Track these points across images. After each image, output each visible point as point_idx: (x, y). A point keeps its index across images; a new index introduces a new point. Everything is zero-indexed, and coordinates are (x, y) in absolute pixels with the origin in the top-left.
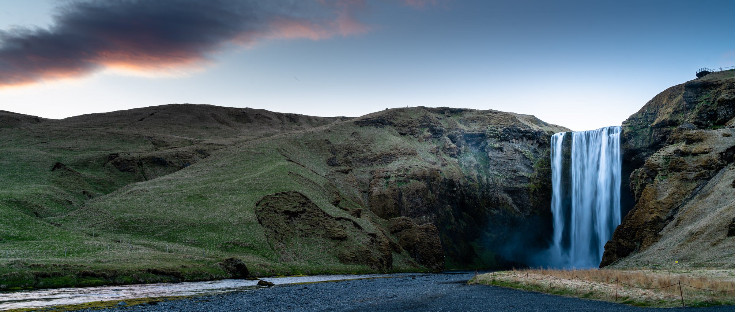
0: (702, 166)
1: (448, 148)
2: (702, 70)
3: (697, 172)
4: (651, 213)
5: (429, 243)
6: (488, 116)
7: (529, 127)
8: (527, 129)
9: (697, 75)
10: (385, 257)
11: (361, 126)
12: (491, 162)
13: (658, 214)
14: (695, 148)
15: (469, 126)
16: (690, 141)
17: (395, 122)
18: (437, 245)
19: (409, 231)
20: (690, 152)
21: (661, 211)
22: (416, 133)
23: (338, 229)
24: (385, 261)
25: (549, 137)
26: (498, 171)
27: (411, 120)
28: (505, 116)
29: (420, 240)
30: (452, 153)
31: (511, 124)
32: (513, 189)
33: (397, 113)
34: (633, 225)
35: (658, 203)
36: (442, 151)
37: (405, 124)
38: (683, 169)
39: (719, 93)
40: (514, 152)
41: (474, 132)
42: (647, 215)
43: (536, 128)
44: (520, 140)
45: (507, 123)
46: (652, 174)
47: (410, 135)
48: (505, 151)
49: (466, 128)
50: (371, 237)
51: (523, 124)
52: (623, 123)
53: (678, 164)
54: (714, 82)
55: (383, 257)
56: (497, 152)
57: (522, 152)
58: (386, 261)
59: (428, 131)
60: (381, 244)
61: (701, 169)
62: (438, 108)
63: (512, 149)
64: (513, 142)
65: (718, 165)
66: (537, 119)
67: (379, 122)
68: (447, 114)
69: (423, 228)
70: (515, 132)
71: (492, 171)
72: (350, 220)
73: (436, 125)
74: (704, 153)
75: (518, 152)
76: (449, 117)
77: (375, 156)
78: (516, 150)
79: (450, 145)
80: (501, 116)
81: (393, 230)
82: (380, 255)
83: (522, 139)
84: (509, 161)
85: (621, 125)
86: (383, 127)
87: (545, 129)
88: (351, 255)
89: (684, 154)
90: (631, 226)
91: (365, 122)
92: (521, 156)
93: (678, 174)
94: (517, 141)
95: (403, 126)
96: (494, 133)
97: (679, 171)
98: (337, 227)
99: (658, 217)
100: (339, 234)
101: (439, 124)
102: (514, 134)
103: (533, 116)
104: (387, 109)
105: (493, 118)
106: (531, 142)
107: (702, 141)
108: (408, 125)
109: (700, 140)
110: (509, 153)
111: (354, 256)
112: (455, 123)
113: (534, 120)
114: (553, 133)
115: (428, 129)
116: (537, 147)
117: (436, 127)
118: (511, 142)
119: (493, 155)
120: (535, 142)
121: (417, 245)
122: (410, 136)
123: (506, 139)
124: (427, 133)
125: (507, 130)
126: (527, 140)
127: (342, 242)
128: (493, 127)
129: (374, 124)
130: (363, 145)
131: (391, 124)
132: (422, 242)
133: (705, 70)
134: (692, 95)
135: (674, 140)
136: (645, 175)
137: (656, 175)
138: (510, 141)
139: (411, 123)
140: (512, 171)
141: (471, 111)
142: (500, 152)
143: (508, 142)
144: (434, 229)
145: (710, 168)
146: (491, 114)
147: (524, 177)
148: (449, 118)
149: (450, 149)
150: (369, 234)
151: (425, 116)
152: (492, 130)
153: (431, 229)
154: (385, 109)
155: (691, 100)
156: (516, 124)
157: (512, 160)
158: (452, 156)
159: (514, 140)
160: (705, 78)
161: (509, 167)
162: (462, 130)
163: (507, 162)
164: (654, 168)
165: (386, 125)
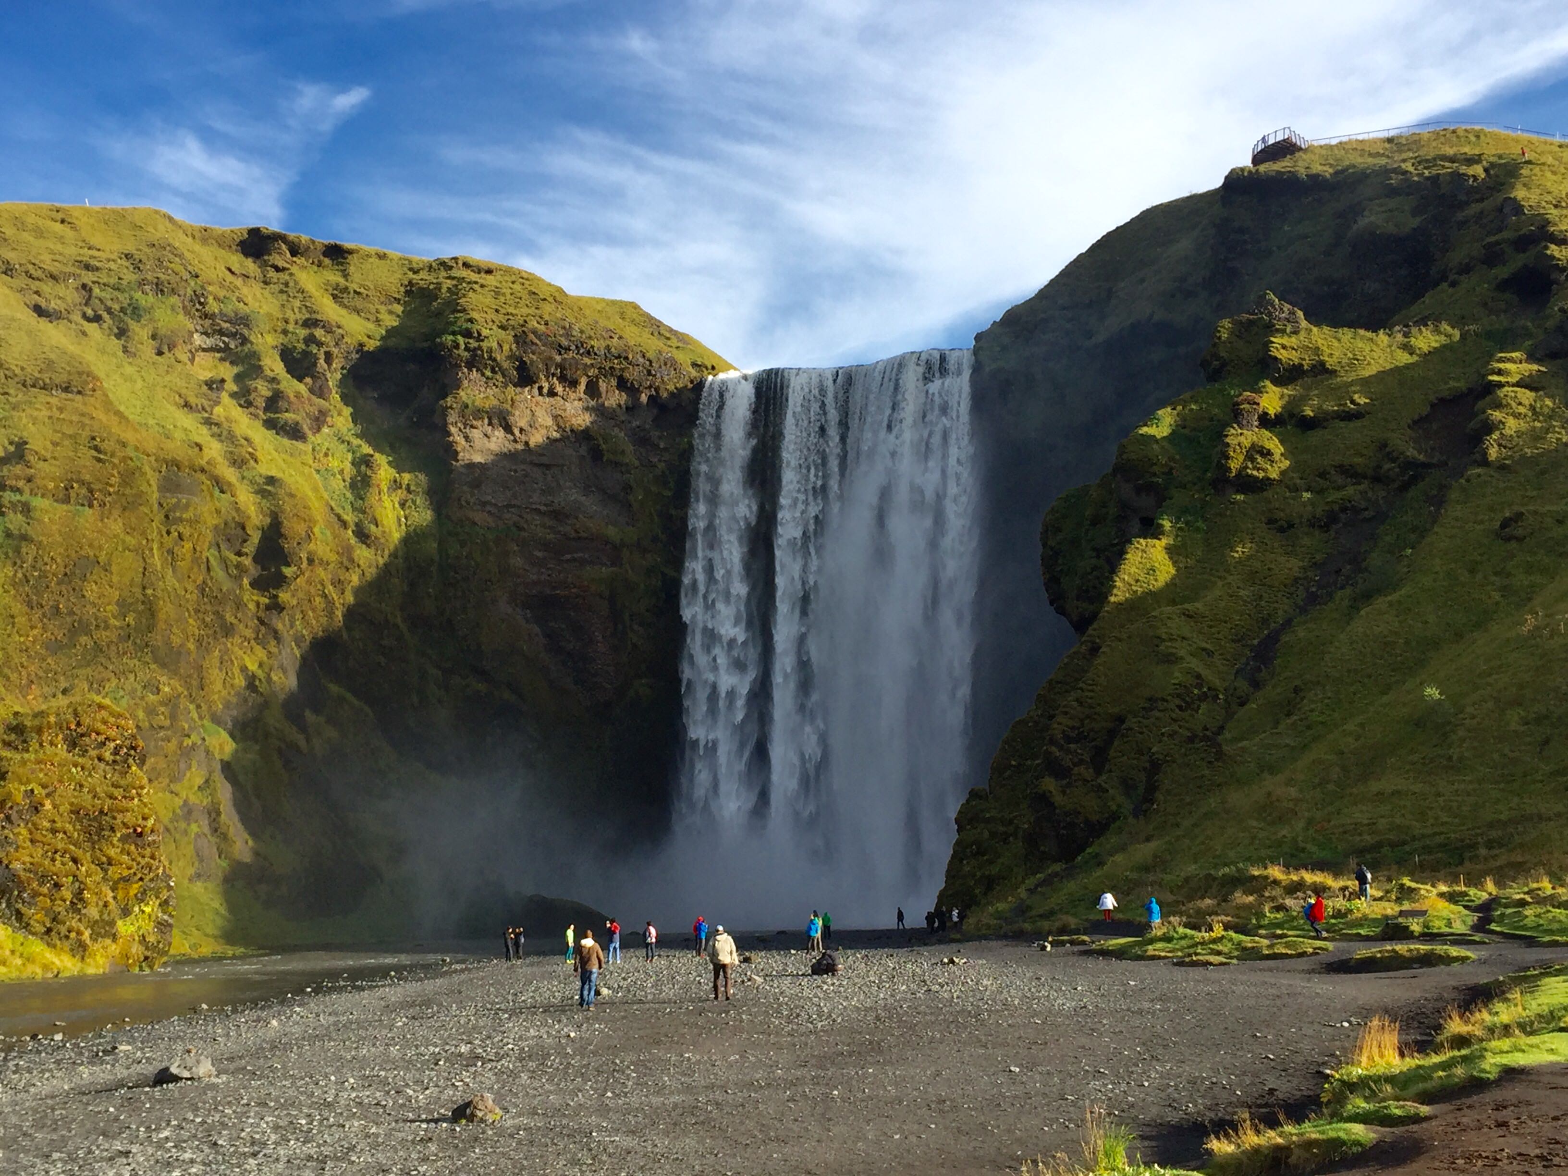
0: (1342, 469)
1: (267, 395)
5: (78, 812)
6: (453, 278)
7: (621, 339)
8: (613, 342)
9: (1256, 154)
12: (461, 469)
25: (697, 385)
26: (488, 508)
30: (285, 416)
31: (546, 318)
32: (548, 591)
36: (240, 404)
37: (63, 268)
38: (1269, 483)
40: (557, 436)
41: (391, 342)
44: (582, 388)
45: (529, 311)
47: (82, 322)
48: (521, 429)
49: (355, 324)
52: (979, 338)
56: (488, 430)
57: (591, 438)
61: (1339, 480)
63: (549, 422)
64: (553, 393)
66: (650, 317)
68: (275, 260)
70: (561, 349)
71: (462, 508)
74: (1348, 416)
75: (573, 437)
76: (286, 269)
78: (563, 427)
80: (505, 282)
83: (591, 385)
84: (537, 473)
85: (972, 344)
87: (681, 355)
92: (583, 450)
94: (570, 389)
95: (54, 277)
96: (475, 345)
102: (558, 358)
103: (636, 307)
105: (473, 289)
107: (1331, 371)
108: (74, 276)
109: (1325, 370)
110: (536, 437)
113: (639, 318)
114: (712, 370)
116: (649, 420)
118: (545, 391)
119: (467, 439)
122: (85, 323)
123: (528, 379)
125: (532, 337)
126: (612, 390)
133: (1286, 136)
136: (1113, 509)
137: (1159, 506)
138: (540, 387)
139: (92, 269)
140: (544, 514)
143: (536, 391)
146: (464, 273)
147: (593, 538)
149: (277, 402)
151: (165, 246)
152: (469, 334)
156: (571, 316)
157: (548, 467)
158: (285, 432)
159: (558, 385)
160: (1287, 165)
161: (536, 498)
162: (340, 327)
163: (526, 476)
164: (1153, 474)
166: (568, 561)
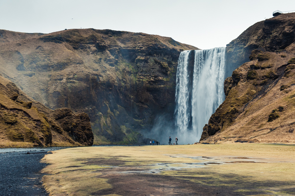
1: (108, 60)
2: (276, 12)
3: (262, 80)
4: (232, 106)
5: (82, 127)
6: (139, 37)
7: (166, 46)
8: (164, 47)
9: (274, 15)
10: (45, 136)
11: (44, 42)
12: (139, 69)
13: (235, 107)
14: (264, 64)
15: (125, 44)
16: (261, 59)
17: (71, 39)
18: (88, 128)
19: (69, 118)
20: (260, 67)
21: (238, 105)
22: (86, 48)
23: (10, 117)
24: (44, 139)
25: (179, 53)
26: (144, 76)
27: (82, 38)
28: (150, 37)
29: (76, 124)
30: (111, 63)
31: (153, 44)
32: (153, 89)
33: (73, 32)
34: (220, 115)
35: (237, 99)
36: (104, 61)
37: (78, 41)
38: (255, 78)
39: (284, 28)
40: (155, 63)
41: (128, 49)
42: (229, 107)
43: (171, 46)
44: (159, 55)
45: (150, 43)
46: (236, 81)
47: (81, 49)
48: (149, 63)
49: (122, 45)
50: (36, 123)
51: (162, 43)
52: (227, 45)
53: (252, 74)
54: (282, 20)
55: (44, 136)
56: (143, 63)
57: (161, 64)
58: (46, 139)
59: (94, 47)
60: (43, 127)
61: (265, 78)
62: (104, 30)
63: (154, 61)
64: (154, 56)
65: (275, 76)
66: (173, 40)
67: (58, 39)
68: (110, 35)
69: (79, 116)
70: (155, 49)
71: (139, 76)
72: (21, 110)
73: (101, 42)
74: (269, 67)
75: (158, 63)
76: (112, 36)
77: (53, 64)
78: (156, 62)
79: (110, 57)
80: (147, 37)
81: (57, 118)
82: (41, 134)
83: (161, 55)
85: (226, 46)
86: (61, 43)
87: (178, 48)
88: (18, 135)
89: (256, 68)
90: (219, 115)
91: (48, 38)
92: (159, 66)
93: (252, 81)
94: (157, 55)
96: (142, 49)
97: (253, 79)
98: (10, 116)
99: (235, 109)
100: (11, 120)
101: (103, 41)
102: (155, 51)
103: (171, 38)
104: (66, 29)
105: (142, 39)
106: (168, 56)
107: (268, 60)
108: (80, 42)
109: (267, 59)
110: (151, 64)
111: (20, 136)
112: (115, 41)
113: (171, 41)
114: (182, 50)
115: (94, 45)
117: (101, 44)
119: (140, 64)
120: (170, 56)
121: (73, 128)
123: (150, 54)
124: (93, 48)
125: (150, 47)
126: (164, 55)
127: (13, 126)
128: (141, 45)
129: (54, 41)
130: (45, 56)
131: (67, 41)
132: (78, 126)
133: (278, 12)
134: (268, 28)
135: (252, 58)
136: (232, 82)
137: (239, 81)
138: (152, 55)
139: (82, 41)
140: (153, 76)
141: (127, 33)
142: (146, 63)
144: (86, 117)
145: (271, 78)
146: (140, 36)
147: (161, 80)
148: (112, 38)
149: (110, 60)
150: (35, 120)
151: (93, 36)
152: (140, 47)
153: (84, 117)
154: (64, 30)
155: (268, 32)
156: (157, 43)
157: (154, 68)
158: (111, 65)
159: (155, 55)
160: (277, 18)
162: (120, 46)
163: (150, 70)
164: (238, 76)
165: (63, 41)
166: (157, 84)
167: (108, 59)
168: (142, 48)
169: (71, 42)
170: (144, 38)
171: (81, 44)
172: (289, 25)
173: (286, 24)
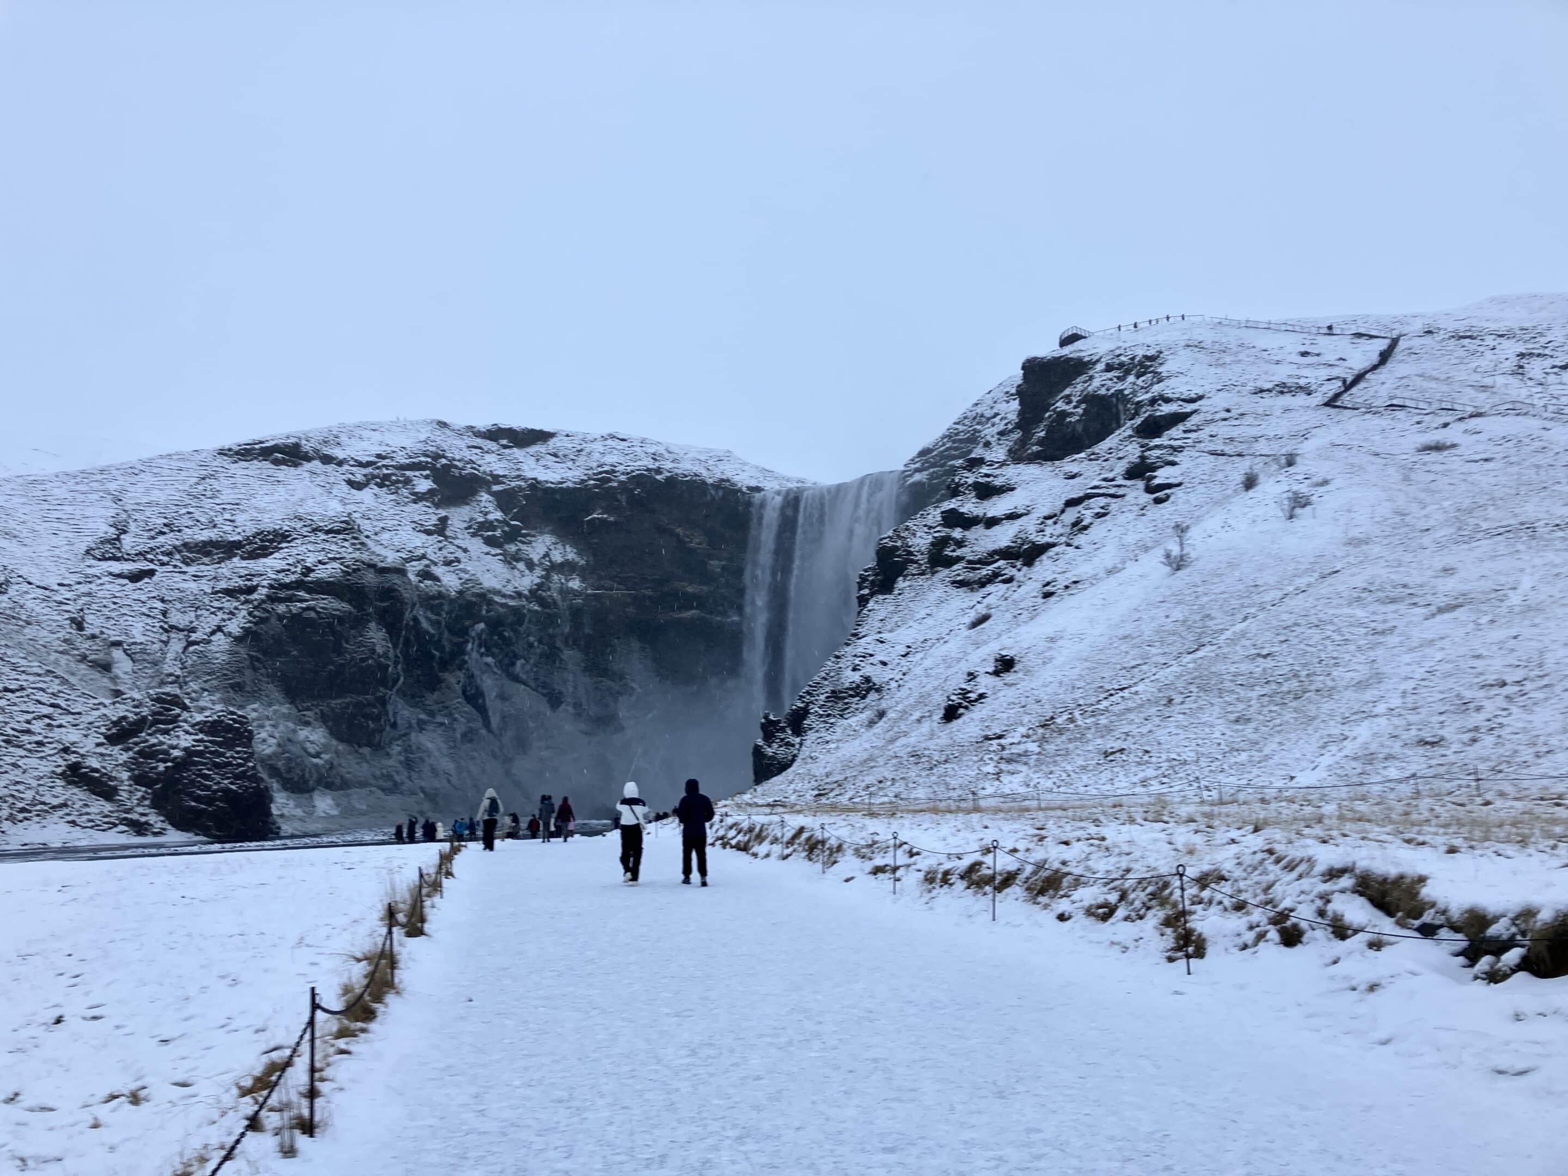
0: (1001, 551)
1: (482, 523)
2: (1071, 332)
4: (856, 668)
6: (604, 446)
7: (698, 475)
9: (1060, 342)
13: (868, 670)
14: (996, 506)
16: (987, 490)
17: (339, 453)
20: (984, 517)
22: (395, 483)
25: (750, 500)
28: (641, 447)
29: (190, 755)
30: (491, 534)
31: (650, 466)
33: (358, 432)
35: (880, 641)
37: (368, 458)
41: (564, 485)
42: (846, 673)
44: (674, 506)
45: (640, 463)
46: (891, 572)
47: (375, 487)
52: (907, 463)
53: (950, 546)
54: (1085, 357)
57: (678, 535)
59: (427, 477)
61: (998, 556)
64: (655, 510)
65: (1035, 546)
66: (736, 457)
67: (284, 453)
68: (504, 442)
70: (659, 484)
73: (460, 464)
74: (1013, 517)
75: (668, 535)
76: (511, 447)
77: (242, 535)
78: (662, 529)
79: (488, 514)
80: (634, 446)
84: (647, 557)
85: (901, 466)
86: (296, 465)
89: (968, 522)
91: (247, 450)
92: (673, 542)
93: (947, 571)
94: (666, 508)
95: (361, 464)
97: (951, 562)
99: (868, 677)
101: (474, 462)
106: (705, 511)
110: (644, 536)
112: (520, 463)
116: (718, 523)
117: (458, 469)
118: (649, 509)
119: (602, 539)
120: (715, 511)
124: (424, 483)
125: (639, 478)
129: (269, 458)
131: (325, 458)
132: (193, 763)
133: (1076, 330)
135: (956, 488)
137: (900, 574)
138: (647, 507)
139: (384, 458)
140: (651, 580)
145: (1018, 555)
148: (507, 451)
149: (487, 526)
152: (602, 479)
155: (1036, 401)
156: (667, 464)
157: (652, 553)
158: (491, 541)
159: (657, 505)
160: (1071, 349)
161: (646, 571)
164: (899, 556)
165: (308, 459)
166: (665, 607)
167: (481, 519)
168: (609, 480)
169: (340, 463)
170: (618, 447)
171: (378, 468)
172: (1109, 368)
173: (1100, 366)
